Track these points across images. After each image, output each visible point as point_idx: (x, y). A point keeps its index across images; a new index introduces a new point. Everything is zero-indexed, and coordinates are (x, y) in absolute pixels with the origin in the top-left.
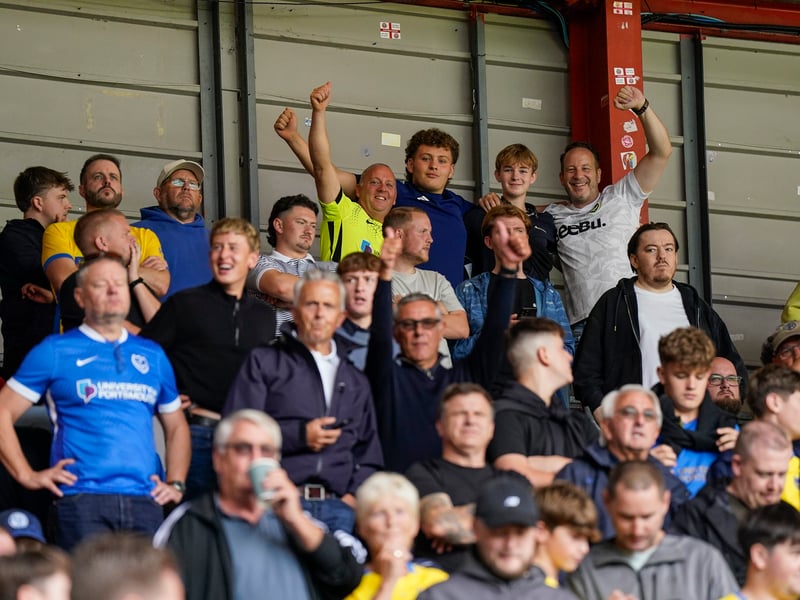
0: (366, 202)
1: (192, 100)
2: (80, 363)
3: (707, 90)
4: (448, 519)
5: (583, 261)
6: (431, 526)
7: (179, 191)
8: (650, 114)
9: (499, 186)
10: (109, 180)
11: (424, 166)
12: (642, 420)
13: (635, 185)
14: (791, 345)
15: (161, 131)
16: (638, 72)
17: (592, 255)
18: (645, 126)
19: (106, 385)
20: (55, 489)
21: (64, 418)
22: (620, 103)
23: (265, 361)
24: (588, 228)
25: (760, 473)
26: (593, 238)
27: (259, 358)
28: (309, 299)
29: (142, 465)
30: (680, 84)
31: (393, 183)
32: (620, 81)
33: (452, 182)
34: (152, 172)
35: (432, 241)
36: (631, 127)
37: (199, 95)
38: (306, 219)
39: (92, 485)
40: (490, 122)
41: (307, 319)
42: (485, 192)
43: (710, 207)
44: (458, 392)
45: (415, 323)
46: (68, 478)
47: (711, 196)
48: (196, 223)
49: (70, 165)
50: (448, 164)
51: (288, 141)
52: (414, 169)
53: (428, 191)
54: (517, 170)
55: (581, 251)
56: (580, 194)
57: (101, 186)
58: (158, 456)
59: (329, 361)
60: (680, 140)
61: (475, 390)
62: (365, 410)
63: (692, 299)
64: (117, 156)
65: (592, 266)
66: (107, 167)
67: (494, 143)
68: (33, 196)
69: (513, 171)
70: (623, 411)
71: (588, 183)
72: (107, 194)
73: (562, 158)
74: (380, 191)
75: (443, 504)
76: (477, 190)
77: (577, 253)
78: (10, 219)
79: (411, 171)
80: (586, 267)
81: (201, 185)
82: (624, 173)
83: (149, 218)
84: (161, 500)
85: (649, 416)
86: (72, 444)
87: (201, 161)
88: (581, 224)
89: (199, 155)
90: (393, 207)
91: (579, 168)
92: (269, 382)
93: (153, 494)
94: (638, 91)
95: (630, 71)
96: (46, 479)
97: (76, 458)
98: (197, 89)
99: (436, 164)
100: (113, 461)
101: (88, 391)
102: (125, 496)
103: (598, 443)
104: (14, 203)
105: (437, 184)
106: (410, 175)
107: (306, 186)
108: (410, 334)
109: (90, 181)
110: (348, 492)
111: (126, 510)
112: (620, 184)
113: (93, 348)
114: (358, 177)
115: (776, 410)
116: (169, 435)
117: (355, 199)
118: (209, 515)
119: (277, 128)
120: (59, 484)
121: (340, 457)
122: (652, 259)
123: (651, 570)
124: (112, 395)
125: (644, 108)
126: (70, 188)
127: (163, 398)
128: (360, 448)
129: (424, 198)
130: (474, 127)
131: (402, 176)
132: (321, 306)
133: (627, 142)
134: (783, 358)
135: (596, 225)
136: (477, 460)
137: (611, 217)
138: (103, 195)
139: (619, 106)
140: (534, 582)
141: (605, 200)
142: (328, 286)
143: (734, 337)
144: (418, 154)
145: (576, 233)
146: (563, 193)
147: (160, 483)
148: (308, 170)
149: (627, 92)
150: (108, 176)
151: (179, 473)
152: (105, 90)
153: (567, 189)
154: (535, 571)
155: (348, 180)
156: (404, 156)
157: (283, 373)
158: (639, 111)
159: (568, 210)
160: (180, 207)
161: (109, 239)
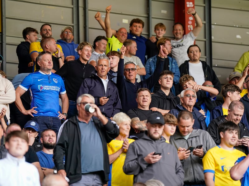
0: (119, 38)
1: (71, 9)
2: (39, 80)
3: (212, 9)
4: (139, 124)
5: (178, 55)
6: (134, 126)
7: (66, 34)
8: (197, 15)
9: (155, 34)
10: (48, 31)
11: (135, 28)
12: (192, 98)
13: (192, 35)
14: (235, 79)
15: (62, 18)
16: (193, 3)
17: (181, 54)
18: (195, 18)
19: (46, 86)
20: (32, 115)
21: (35, 95)
22: (189, 12)
23: (88, 82)
24: (180, 46)
25: (235, 115)
26: (181, 49)
27: (86, 81)
28: (100, 64)
29: (56, 109)
30: (205, 7)
31: (126, 33)
32: (188, 6)
33: (143, 33)
34: (60, 29)
35: (137, 49)
36: (191, 18)
37: (73, 8)
38: (105, 43)
39: (42, 114)
40: (153, 17)
41: (100, 69)
42: (151, 36)
43: (212, 40)
44: (141, 90)
45: (129, 69)
46: (35, 112)
47: (213, 38)
48: (72, 43)
49: (38, 27)
50: (141, 28)
51: (98, 21)
52: (132, 29)
53: (135, 35)
54: (160, 30)
55: (178, 52)
56: (178, 37)
57: (46, 33)
58: (60, 106)
59: (106, 81)
60: (204, 22)
61: (146, 90)
62: (116, 94)
63: (205, 66)
64: (50, 24)
65: (181, 56)
66: (48, 27)
67: (154, 22)
68: (26, 35)
69: (159, 30)
70: (186, 95)
71: (180, 34)
72: (48, 35)
73: (173, 27)
74: (123, 35)
75: (138, 120)
76: (148, 35)
77: (176, 53)
78: (22, 41)
79: (131, 30)
80: (179, 57)
81: (73, 33)
82: (189, 32)
83: (59, 42)
84: (61, 118)
85: (194, 97)
86: (36, 102)
87: (73, 26)
88: (178, 45)
89: (72, 25)
90: (126, 39)
91: (178, 30)
92: (89, 87)
93: (58, 117)
94: (193, 9)
95: (191, 3)
96: (29, 112)
97: (37, 106)
98: (72, 6)
99: (138, 28)
100: (47, 107)
101: (41, 88)
102: (51, 117)
103: (180, 104)
104: (22, 37)
105: (138, 33)
106: (131, 31)
107: (103, 34)
108: (128, 73)
109: (43, 31)
110: (111, 117)
111: (51, 121)
112: (189, 35)
113: (43, 76)
114: (117, 31)
115: (230, 96)
116: (63, 101)
117: (116, 37)
118: (75, 122)
119: (95, 17)
120: (33, 113)
121: (110, 107)
122: (192, 55)
123: (190, 139)
124: (48, 89)
125: (195, 14)
126: (37, 33)
127: (61, 90)
128: (115, 104)
129: (134, 37)
130: (148, 18)
131: (128, 31)
132: (103, 66)
133: (190, 23)
134: (232, 82)
135: (182, 45)
136: (147, 109)
137: (186, 43)
138: (46, 35)
139: (188, 13)
140: (162, 141)
141: (184, 38)
142: (106, 61)
143: (218, 76)
144: (133, 25)
145: (176, 48)
146: (173, 36)
147: (60, 114)
148: (103, 29)
149: (190, 9)
150: (48, 30)
151: (65, 111)
152: (47, 6)
153: (174, 35)
154: (162, 138)
155: (114, 32)
156: (129, 26)
157: (93, 85)
158: (194, 15)
159: (174, 41)
160: (67, 39)
161: (50, 45)
